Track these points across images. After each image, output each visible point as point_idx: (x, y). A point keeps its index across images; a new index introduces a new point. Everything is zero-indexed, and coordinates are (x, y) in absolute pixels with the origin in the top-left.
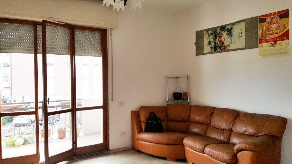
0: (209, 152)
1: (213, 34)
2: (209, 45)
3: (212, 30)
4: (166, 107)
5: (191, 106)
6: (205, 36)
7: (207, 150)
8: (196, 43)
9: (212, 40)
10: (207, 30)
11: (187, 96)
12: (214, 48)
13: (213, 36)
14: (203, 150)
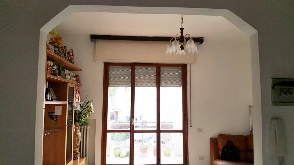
4: (247, 137)
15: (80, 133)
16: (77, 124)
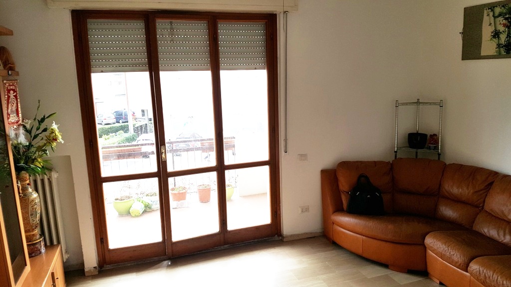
0: (480, 273)
1: (506, 14)
2: (494, 40)
3: (503, 6)
4: (392, 164)
5: (446, 164)
6: (486, 18)
7: (474, 267)
8: (465, 33)
9: (501, 28)
10: (492, 7)
11: (437, 142)
12: (505, 46)
13: (506, 19)
14: (465, 265)
15: (35, 195)
16: (25, 176)
